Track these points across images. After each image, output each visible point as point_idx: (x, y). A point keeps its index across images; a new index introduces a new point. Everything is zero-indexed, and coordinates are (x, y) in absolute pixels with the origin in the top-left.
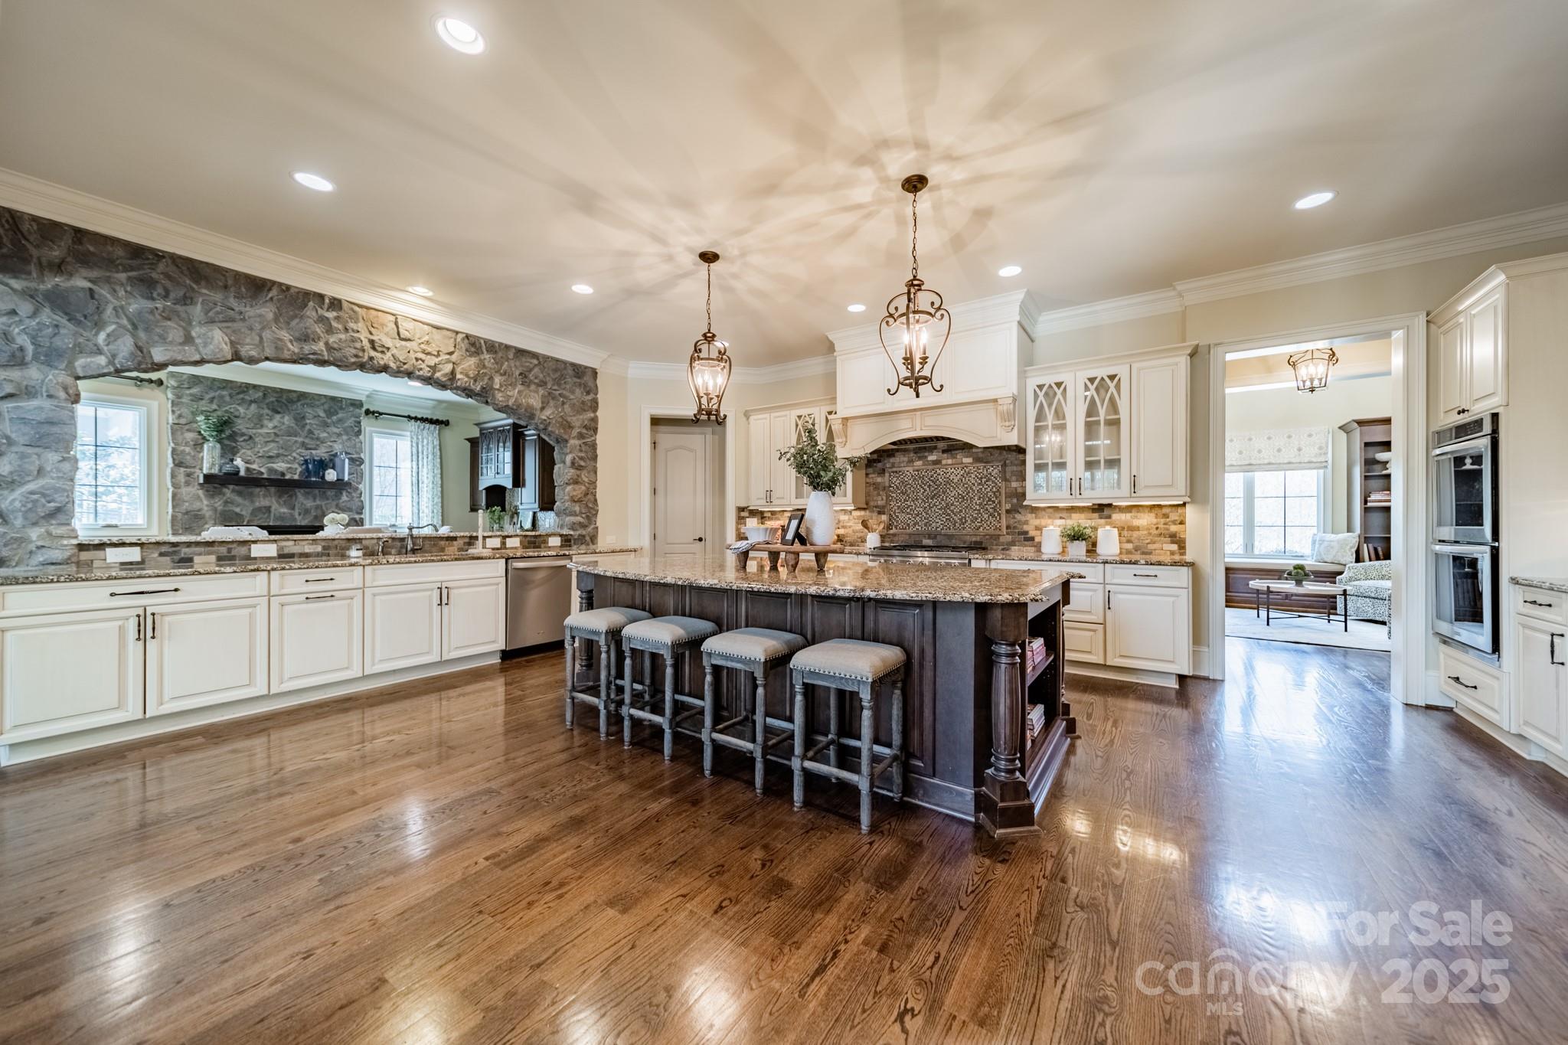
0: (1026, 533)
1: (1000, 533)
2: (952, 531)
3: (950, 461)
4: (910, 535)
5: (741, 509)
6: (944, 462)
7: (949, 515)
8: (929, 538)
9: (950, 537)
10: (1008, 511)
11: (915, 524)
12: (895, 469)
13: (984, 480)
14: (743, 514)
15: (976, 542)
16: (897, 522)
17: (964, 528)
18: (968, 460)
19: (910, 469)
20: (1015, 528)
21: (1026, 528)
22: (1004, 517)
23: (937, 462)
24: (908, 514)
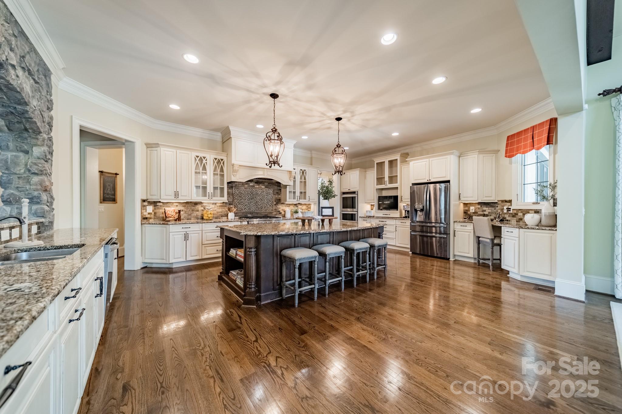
0: (280, 211)
1: (273, 211)
2: (258, 211)
3: (257, 187)
4: (243, 213)
5: (144, 201)
6: (255, 186)
7: (257, 205)
8: (250, 214)
9: (257, 213)
10: (275, 205)
11: (245, 209)
12: (237, 187)
13: (268, 194)
14: (146, 204)
15: (266, 215)
16: (237, 208)
17: (262, 210)
18: (263, 187)
19: (243, 188)
20: (277, 210)
21: (280, 210)
22: (274, 206)
23: (253, 186)
24: (242, 205)
